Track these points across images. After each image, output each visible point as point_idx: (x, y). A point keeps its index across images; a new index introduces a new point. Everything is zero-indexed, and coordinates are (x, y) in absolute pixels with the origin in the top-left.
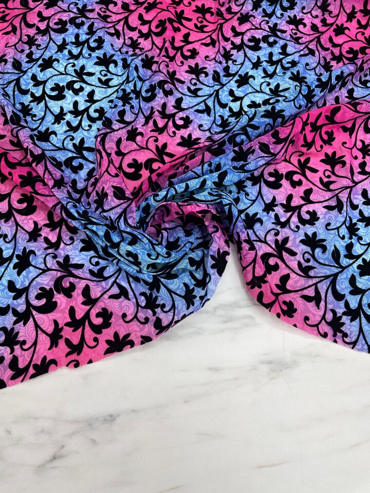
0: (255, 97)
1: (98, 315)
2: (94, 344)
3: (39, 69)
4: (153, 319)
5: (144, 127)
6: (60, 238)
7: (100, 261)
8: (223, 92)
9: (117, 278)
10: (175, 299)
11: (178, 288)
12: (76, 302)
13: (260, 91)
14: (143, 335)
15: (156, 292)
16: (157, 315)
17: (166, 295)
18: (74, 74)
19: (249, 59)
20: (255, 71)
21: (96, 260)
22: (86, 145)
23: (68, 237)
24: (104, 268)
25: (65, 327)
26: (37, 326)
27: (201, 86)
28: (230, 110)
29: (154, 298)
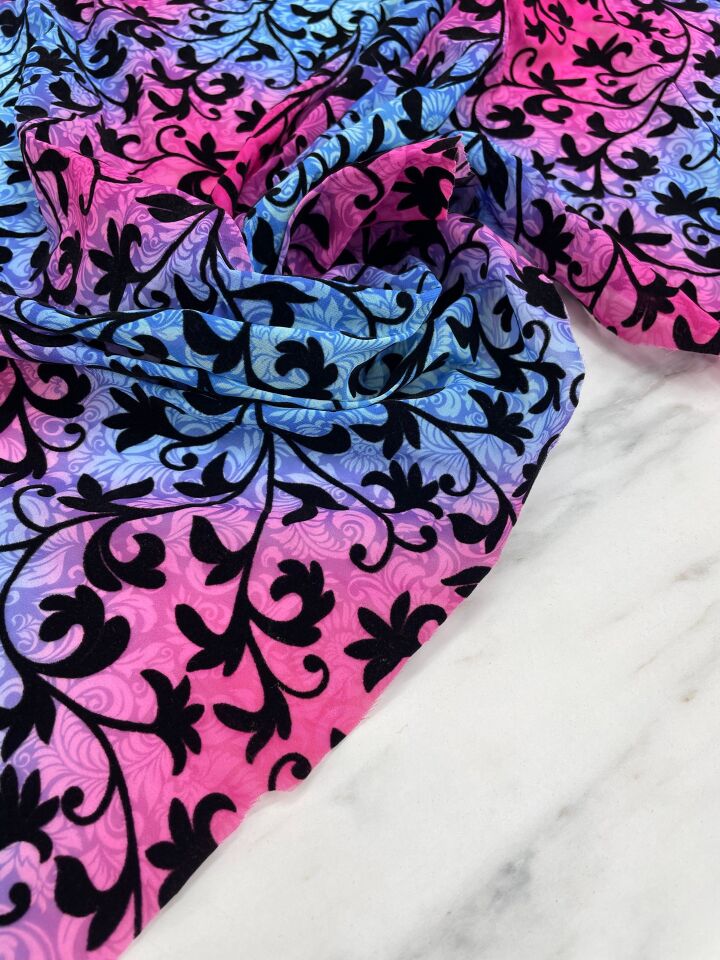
1: (278, 591)
2: (312, 680)
4: (443, 526)
6: (34, 443)
7: (195, 450)
8: (279, 13)
9: (271, 472)
10: (469, 447)
11: (464, 412)
12: (189, 588)
14: (447, 576)
15: (411, 449)
16: (447, 512)
17: (443, 444)
21: (181, 452)
23: (61, 430)
24: (218, 465)
25: (191, 676)
26: (94, 721)
27: (222, 17)
28: (318, 37)
29: (410, 474)
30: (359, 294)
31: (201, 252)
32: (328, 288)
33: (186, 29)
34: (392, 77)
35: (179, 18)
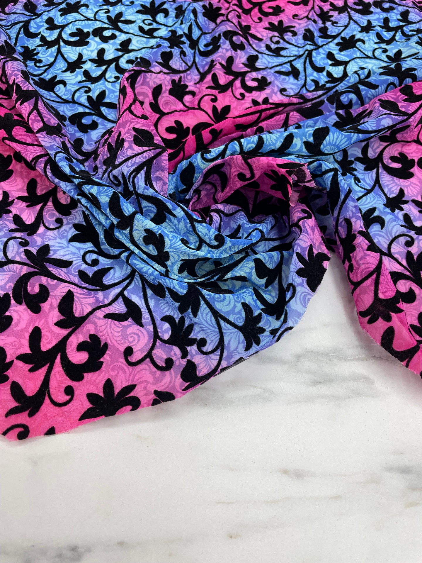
0: (366, 63)
1: (81, 347)
2: (62, 398)
3: (60, 13)
4: (180, 363)
5: (198, 85)
6: (39, 219)
7: (101, 259)
8: (319, 54)
9: (125, 288)
10: (224, 331)
11: (232, 311)
12: (47, 321)
13: (372, 57)
14: (159, 390)
15: (191, 315)
16: (189, 358)
17: (209, 321)
18: (106, 21)
19: (356, 22)
20: (364, 34)
21: (95, 256)
22: (106, 100)
23: (54, 219)
24: (105, 271)
25: (16, 361)
27: (286, 45)
28: (329, 74)
29: (187, 327)
30: (197, 224)
31: (134, 167)
32: (183, 214)
33: (263, 45)
34: (338, 115)
35: (264, 38)
